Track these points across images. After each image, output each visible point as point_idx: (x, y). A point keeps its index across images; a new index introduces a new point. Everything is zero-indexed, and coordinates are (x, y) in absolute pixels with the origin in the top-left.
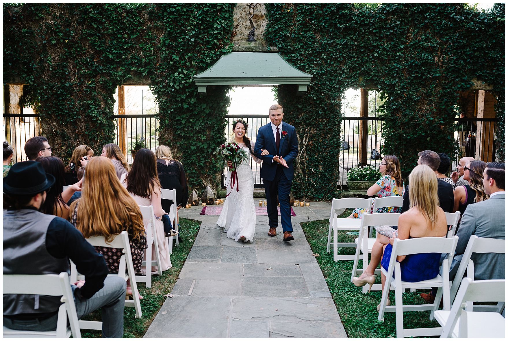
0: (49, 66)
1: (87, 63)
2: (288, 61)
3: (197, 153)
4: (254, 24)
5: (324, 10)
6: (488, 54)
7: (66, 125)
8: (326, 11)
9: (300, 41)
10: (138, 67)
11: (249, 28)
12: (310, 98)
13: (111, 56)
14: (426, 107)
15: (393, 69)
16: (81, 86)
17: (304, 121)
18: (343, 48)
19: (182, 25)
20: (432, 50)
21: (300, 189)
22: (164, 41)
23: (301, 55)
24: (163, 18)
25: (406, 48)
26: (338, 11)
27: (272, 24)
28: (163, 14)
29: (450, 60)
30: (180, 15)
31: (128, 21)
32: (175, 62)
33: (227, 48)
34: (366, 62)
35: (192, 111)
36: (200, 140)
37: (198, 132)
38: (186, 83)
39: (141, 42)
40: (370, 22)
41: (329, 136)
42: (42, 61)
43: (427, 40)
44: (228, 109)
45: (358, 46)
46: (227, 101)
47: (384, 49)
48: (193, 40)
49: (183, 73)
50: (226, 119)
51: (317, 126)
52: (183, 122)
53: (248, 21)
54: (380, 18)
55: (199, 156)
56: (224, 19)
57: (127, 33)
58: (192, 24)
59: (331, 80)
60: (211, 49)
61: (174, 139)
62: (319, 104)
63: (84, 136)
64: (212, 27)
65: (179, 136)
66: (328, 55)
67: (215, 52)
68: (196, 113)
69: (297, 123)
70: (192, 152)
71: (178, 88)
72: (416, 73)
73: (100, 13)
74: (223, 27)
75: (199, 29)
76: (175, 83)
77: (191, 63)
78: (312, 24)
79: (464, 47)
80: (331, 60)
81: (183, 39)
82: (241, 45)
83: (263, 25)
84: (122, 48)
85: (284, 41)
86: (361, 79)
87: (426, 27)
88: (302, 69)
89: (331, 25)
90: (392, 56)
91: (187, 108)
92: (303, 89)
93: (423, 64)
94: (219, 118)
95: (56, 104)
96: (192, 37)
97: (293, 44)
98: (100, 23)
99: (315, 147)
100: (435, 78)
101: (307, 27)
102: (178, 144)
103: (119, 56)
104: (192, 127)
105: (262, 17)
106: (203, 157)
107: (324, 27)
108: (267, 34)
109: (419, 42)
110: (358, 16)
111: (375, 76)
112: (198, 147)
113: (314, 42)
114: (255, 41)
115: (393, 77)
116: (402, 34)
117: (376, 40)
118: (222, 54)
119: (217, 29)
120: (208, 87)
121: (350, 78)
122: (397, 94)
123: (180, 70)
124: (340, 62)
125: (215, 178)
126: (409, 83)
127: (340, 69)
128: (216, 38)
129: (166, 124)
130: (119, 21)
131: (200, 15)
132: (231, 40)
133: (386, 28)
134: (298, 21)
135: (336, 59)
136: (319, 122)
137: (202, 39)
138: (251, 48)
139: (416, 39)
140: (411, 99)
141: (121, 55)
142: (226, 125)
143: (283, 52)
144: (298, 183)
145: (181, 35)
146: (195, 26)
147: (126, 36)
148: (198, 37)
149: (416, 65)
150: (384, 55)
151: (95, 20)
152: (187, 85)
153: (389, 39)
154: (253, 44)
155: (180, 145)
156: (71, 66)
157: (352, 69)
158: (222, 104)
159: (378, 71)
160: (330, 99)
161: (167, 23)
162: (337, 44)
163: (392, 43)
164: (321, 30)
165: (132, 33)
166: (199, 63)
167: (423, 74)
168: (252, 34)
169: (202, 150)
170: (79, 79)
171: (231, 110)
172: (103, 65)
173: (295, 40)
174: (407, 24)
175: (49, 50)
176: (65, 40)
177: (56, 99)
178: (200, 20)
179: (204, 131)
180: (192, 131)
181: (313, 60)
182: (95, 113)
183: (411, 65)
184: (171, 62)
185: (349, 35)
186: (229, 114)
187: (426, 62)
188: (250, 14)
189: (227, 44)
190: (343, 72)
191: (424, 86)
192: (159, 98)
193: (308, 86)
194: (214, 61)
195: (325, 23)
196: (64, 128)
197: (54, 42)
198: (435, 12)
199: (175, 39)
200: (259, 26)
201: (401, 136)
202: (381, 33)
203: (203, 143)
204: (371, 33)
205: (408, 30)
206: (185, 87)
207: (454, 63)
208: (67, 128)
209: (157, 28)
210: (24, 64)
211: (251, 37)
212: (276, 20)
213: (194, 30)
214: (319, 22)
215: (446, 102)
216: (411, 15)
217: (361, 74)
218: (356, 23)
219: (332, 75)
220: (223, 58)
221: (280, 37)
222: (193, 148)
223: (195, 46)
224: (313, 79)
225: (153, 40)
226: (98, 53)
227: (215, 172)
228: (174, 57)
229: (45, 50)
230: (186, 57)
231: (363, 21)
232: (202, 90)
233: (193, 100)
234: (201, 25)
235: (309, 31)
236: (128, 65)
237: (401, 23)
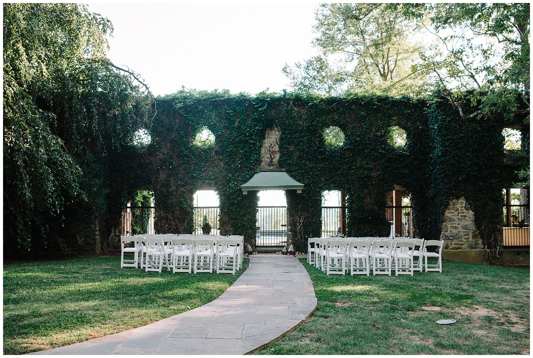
0: (161, 180)
1: (181, 179)
2: (291, 176)
3: (241, 227)
4: (272, 156)
5: (310, 149)
6: (401, 170)
7: (169, 213)
8: (311, 149)
9: (298, 166)
10: (209, 180)
11: (269, 158)
12: (304, 196)
13: (195, 175)
14: (368, 200)
15: (349, 180)
16: (178, 191)
17: (301, 209)
18: (321, 169)
19: (233, 158)
20: (370, 169)
21: (300, 247)
22: (224, 166)
23: (298, 173)
24: (223, 154)
25: (356, 168)
26: (318, 149)
27: (282, 156)
28: (223, 152)
29: (380, 175)
30: (232, 152)
31: (204, 156)
32: (230, 178)
33: (258, 169)
34: (334, 176)
35: (239, 204)
36: (243, 220)
37: (242, 216)
38: (236, 189)
39: (211, 167)
40: (335, 155)
41: (315, 217)
42: (156, 177)
43: (367, 164)
44: (258, 203)
45: (329, 168)
46: (257, 199)
47: (344, 169)
48: (239, 166)
49: (234, 184)
50: (257, 208)
51: (308, 212)
52: (234, 210)
53: (269, 154)
54: (340, 153)
55: (242, 229)
56: (256, 154)
57: (203, 162)
58: (239, 157)
59: (315, 186)
60: (249, 170)
61: (229, 220)
62: (309, 200)
63: (178, 219)
64: (250, 158)
65: (232, 218)
66: (313, 173)
67: (251, 172)
68: (241, 205)
69: (297, 210)
70: (239, 227)
71: (231, 192)
72: (362, 181)
73: (189, 152)
74: (256, 159)
75: (243, 160)
76: (230, 189)
77: (238, 178)
78: (304, 156)
79: (388, 167)
80: (315, 175)
81: (234, 165)
82: (266, 168)
83: (277, 157)
84: (201, 170)
85: (289, 165)
86: (332, 185)
87: (366, 156)
88: (299, 181)
89: (314, 157)
90: (348, 173)
91: (237, 203)
92: (299, 192)
93: (365, 177)
94: (254, 208)
95: (164, 201)
96: (239, 164)
97: (294, 167)
98: (189, 157)
99: (307, 223)
100: (372, 185)
101: (301, 158)
102: (231, 223)
103: (199, 175)
104: (239, 213)
105: (276, 152)
106: (245, 230)
107: (310, 158)
108: (279, 161)
109: (363, 165)
110: (329, 151)
111: (339, 184)
112: (242, 224)
113: (305, 166)
114: (273, 165)
115: (349, 184)
116: (353, 161)
117: (339, 164)
118: (255, 173)
119: (252, 160)
120: (248, 191)
121: (326, 185)
122: (352, 194)
123: (232, 182)
124: (320, 177)
125: (251, 242)
126: (358, 187)
127: (320, 180)
128: (252, 165)
129: (224, 211)
130: (199, 156)
131: (243, 153)
132: (260, 165)
133: (344, 158)
134: (296, 155)
135: (317, 175)
136: (309, 209)
137: (244, 165)
138: (271, 169)
139: (361, 163)
140: (360, 196)
141: (200, 174)
142: (257, 212)
143: (289, 172)
144: (298, 244)
145: (233, 163)
146: (240, 158)
147: (203, 164)
148: (242, 164)
149: (362, 178)
150: (344, 172)
151: (186, 156)
152: (236, 190)
153: (347, 163)
154: (272, 168)
155: (232, 223)
156: (172, 180)
157: (326, 180)
158: (255, 200)
159: (341, 181)
160: (314, 197)
161: (225, 157)
162: (318, 167)
163: (348, 166)
164: (309, 159)
165: (206, 162)
166: (242, 178)
167: (365, 182)
168: (271, 161)
169: (244, 226)
170: (176, 187)
171: (260, 204)
172: (190, 180)
173: (295, 165)
174: (356, 155)
175: (161, 171)
176: (169, 166)
177: (164, 198)
178: (243, 155)
179: (245, 215)
180: (239, 215)
181: (305, 176)
182: (186, 206)
183: (359, 177)
184: (228, 178)
185: (324, 162)
186: (259, 206)
187: (367, 176)
188: (270, 151)
189: (257, 168)
190: (322, 182)
191: (367, 189)
192: (220, 197)
193: (302, 190)
194: (251, 177)
195: (311, 156)
196: (168, 214)
197: (164, 168)
198: (370, 149)
199: (229, 166)
200: (275, 157)
201: (355, 216)
202: (341, 160)
203: (245, 222)
204: (336, 160)
205: (357, 158)
206: (235, 192)
207: (383, 176)
208: (169, 214)
209: (219, 159)
210: (148, 179)
211: (271, 164)
212: (285, 154)
213: (240, 160)
214: (308, 155)
215: (379, 197)
216: (358, 151)
217: (332, 183)
218: (328, 155)
219: (315, 184)
220: (256, 176)
221: (286, 164)
222: (239, 225)
223: (240, 169)
224: (305, 186)
225: (218, 166)
226: (188, 173)
227: (252, 238)
228: (229, 175)
229: (158, 172)
230: (236, 175)
231: (332, 154)
232: (245, 193)
233: (240, 198)
234: (244, 157)
235: (302, 160)
236: (204, 179)
237: (352, 155)
